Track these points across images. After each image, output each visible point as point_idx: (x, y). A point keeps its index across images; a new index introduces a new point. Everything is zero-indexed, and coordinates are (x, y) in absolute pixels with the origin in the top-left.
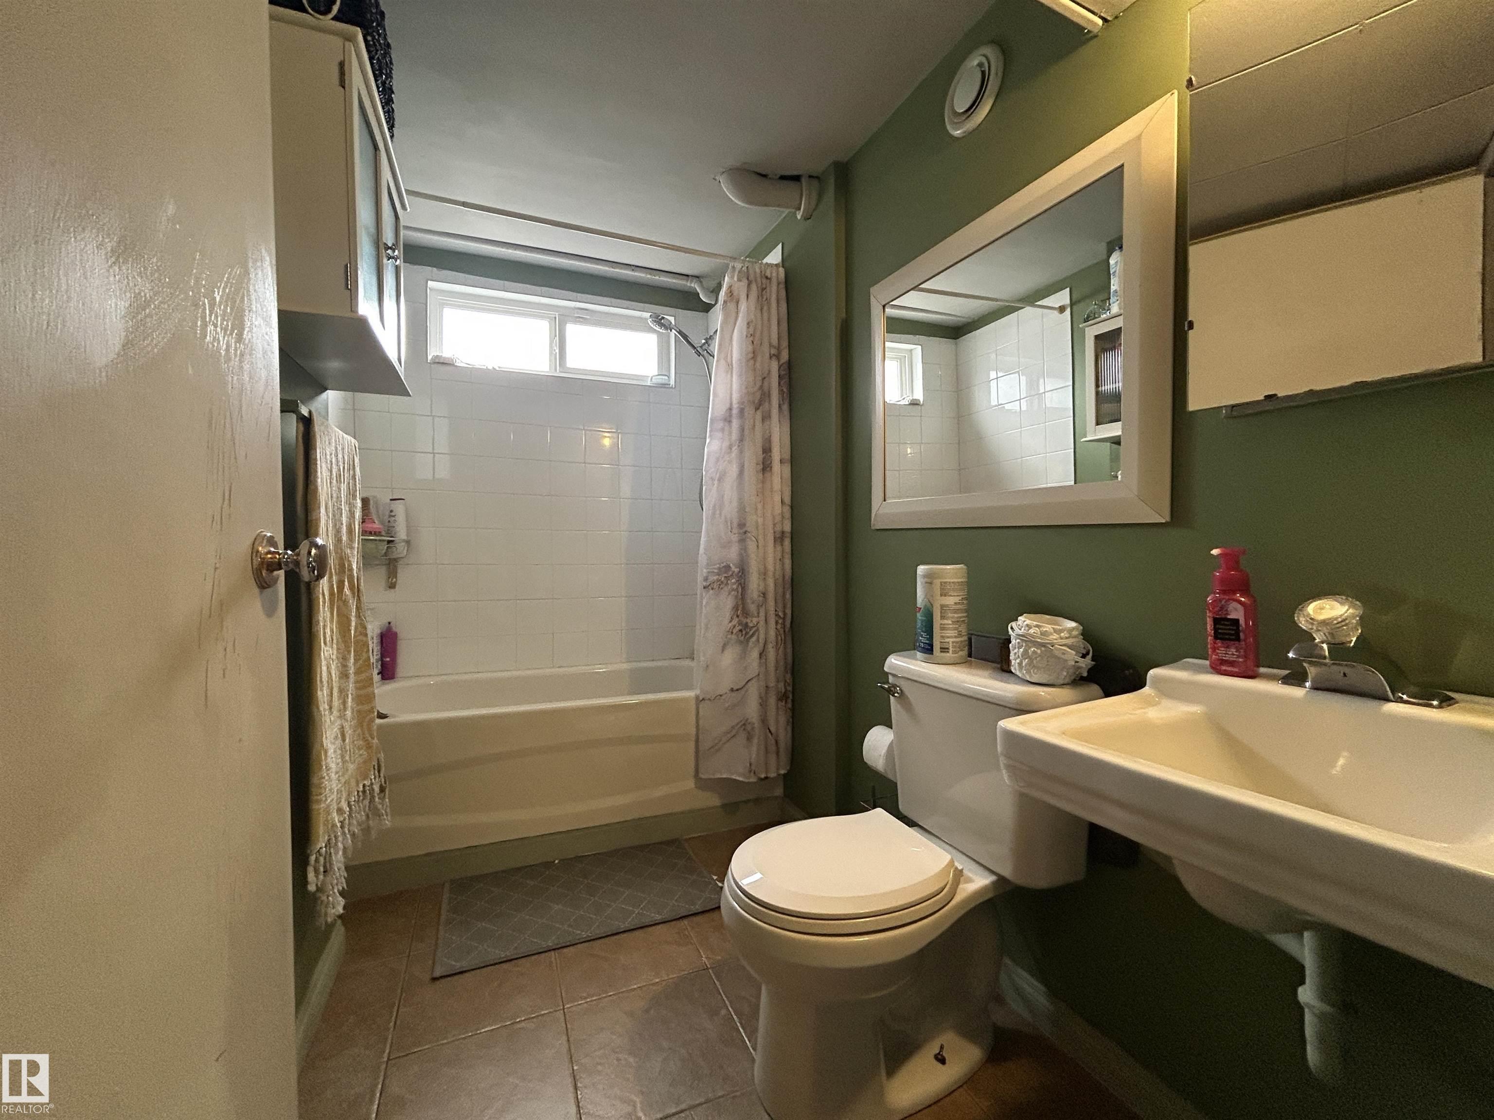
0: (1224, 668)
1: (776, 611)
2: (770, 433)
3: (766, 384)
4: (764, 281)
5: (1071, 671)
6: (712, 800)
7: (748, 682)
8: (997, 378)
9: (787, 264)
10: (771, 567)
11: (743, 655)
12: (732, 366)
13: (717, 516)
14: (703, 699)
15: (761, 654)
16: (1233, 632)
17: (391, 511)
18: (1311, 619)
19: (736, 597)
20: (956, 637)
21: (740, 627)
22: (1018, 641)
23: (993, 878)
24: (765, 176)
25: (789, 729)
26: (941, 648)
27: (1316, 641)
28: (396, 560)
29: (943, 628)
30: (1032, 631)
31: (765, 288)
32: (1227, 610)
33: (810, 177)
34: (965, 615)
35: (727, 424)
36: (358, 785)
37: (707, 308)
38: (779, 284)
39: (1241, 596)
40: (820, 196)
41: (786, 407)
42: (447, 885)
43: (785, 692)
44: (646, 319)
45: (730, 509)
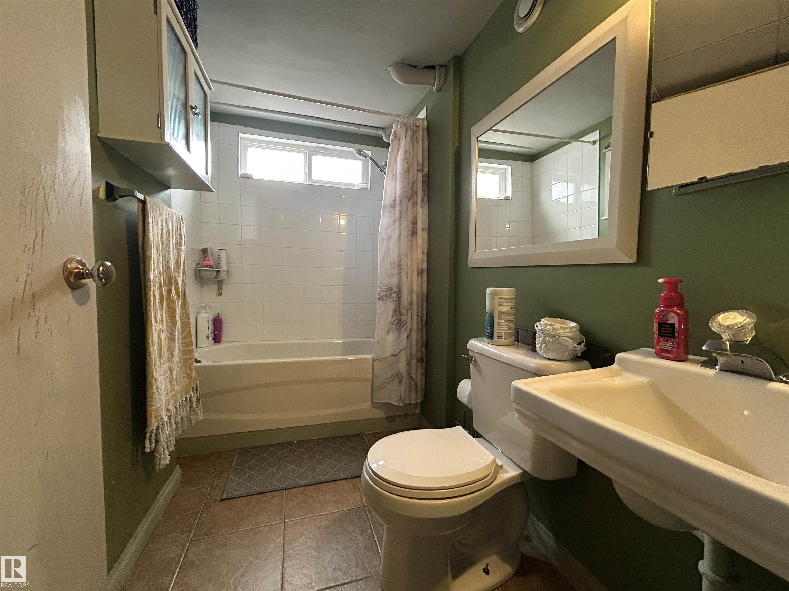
0: (663, 354)
1: (417, 312)
2: (416, 213)
3: (415, 185)
4: (415, 128)
5: (571, 352)
6: (380, 414)
7: (400, 351)
8: (555, 184)
9: (428, 119)
10: (415, 287)
11: (399, 335)
12: (396, 177)
13: (386, 259)
14: (376, 360)
15: (408, 338)
16: (671, 332)
17: (219, 255)
18: (720, 324)
19: (396, 304)
20: (507, 330)
21: (397, 321)
22: (540, 333)
23: (520, 471)
24: (415, 67)
25: (424, 378)
26: (498, 336)
27: (724, 339)
28: (221, 281)
29: (499, 325)
30: (548, 328)
31: (416, 132)
32: (667, 318)
33: (441, 66)
34: (514, 317)
35: (392, 208)
36: (182, 397)
37: (387, 146)
38: (423, 129)
39: (678, 309)
40: (446, 77)
41: (426, 199)
42: (238, 450)
43: (422, 358)
44: (353, 152)
45: (394, 256)
